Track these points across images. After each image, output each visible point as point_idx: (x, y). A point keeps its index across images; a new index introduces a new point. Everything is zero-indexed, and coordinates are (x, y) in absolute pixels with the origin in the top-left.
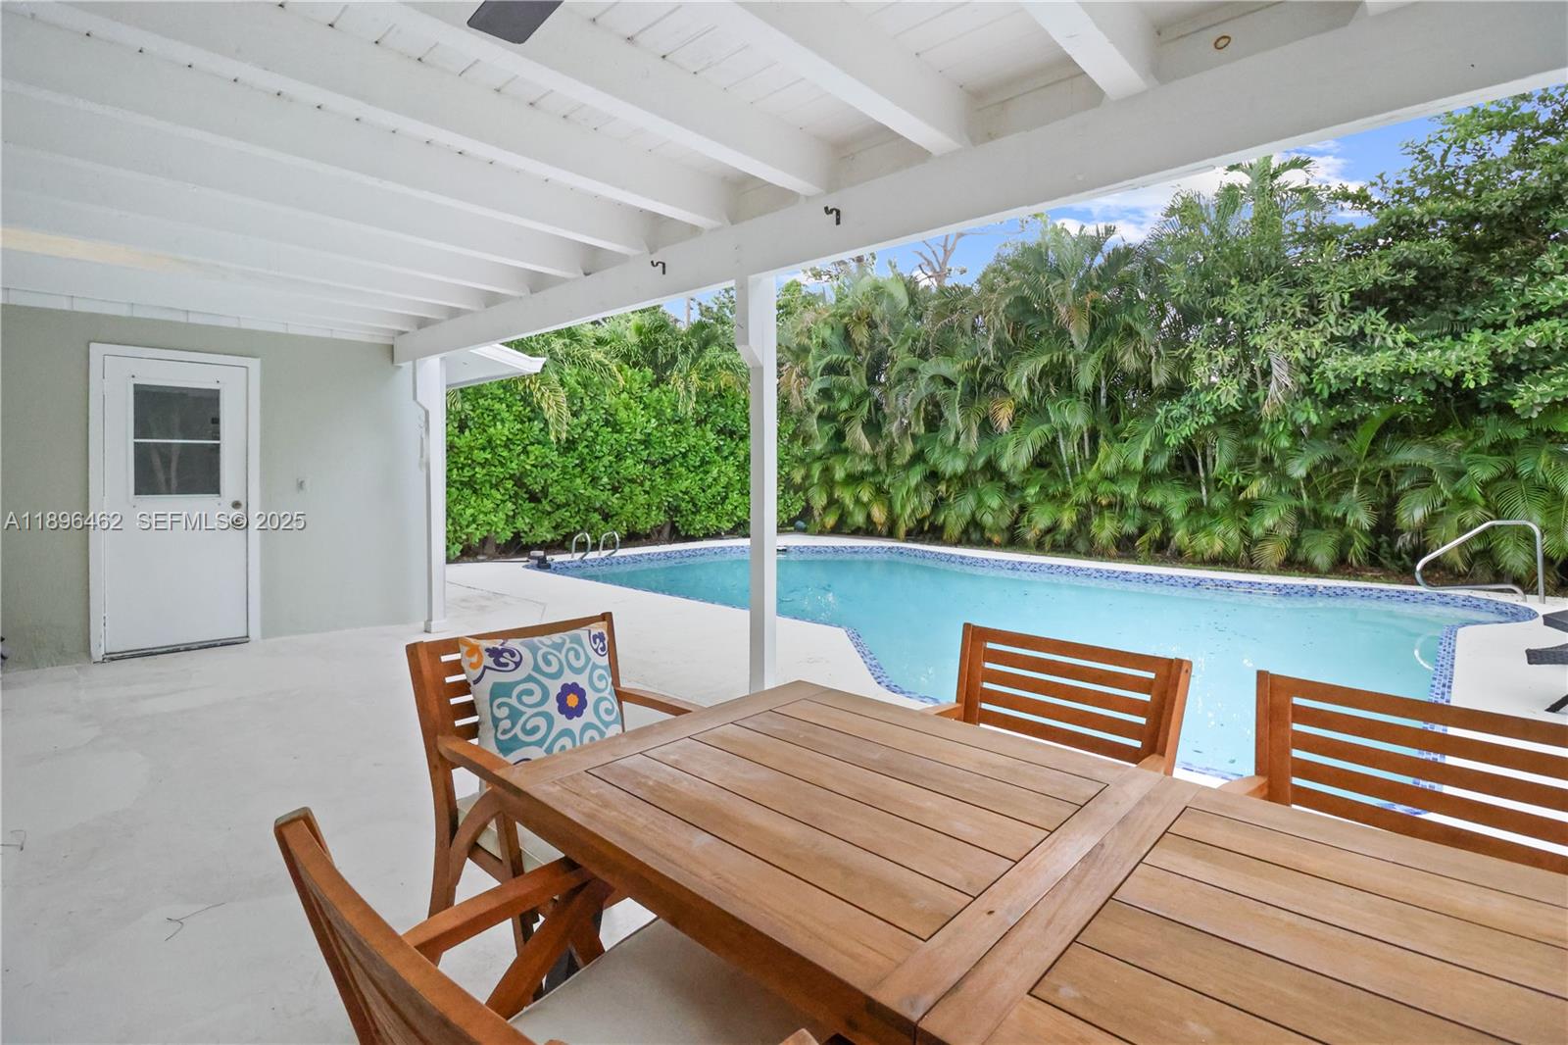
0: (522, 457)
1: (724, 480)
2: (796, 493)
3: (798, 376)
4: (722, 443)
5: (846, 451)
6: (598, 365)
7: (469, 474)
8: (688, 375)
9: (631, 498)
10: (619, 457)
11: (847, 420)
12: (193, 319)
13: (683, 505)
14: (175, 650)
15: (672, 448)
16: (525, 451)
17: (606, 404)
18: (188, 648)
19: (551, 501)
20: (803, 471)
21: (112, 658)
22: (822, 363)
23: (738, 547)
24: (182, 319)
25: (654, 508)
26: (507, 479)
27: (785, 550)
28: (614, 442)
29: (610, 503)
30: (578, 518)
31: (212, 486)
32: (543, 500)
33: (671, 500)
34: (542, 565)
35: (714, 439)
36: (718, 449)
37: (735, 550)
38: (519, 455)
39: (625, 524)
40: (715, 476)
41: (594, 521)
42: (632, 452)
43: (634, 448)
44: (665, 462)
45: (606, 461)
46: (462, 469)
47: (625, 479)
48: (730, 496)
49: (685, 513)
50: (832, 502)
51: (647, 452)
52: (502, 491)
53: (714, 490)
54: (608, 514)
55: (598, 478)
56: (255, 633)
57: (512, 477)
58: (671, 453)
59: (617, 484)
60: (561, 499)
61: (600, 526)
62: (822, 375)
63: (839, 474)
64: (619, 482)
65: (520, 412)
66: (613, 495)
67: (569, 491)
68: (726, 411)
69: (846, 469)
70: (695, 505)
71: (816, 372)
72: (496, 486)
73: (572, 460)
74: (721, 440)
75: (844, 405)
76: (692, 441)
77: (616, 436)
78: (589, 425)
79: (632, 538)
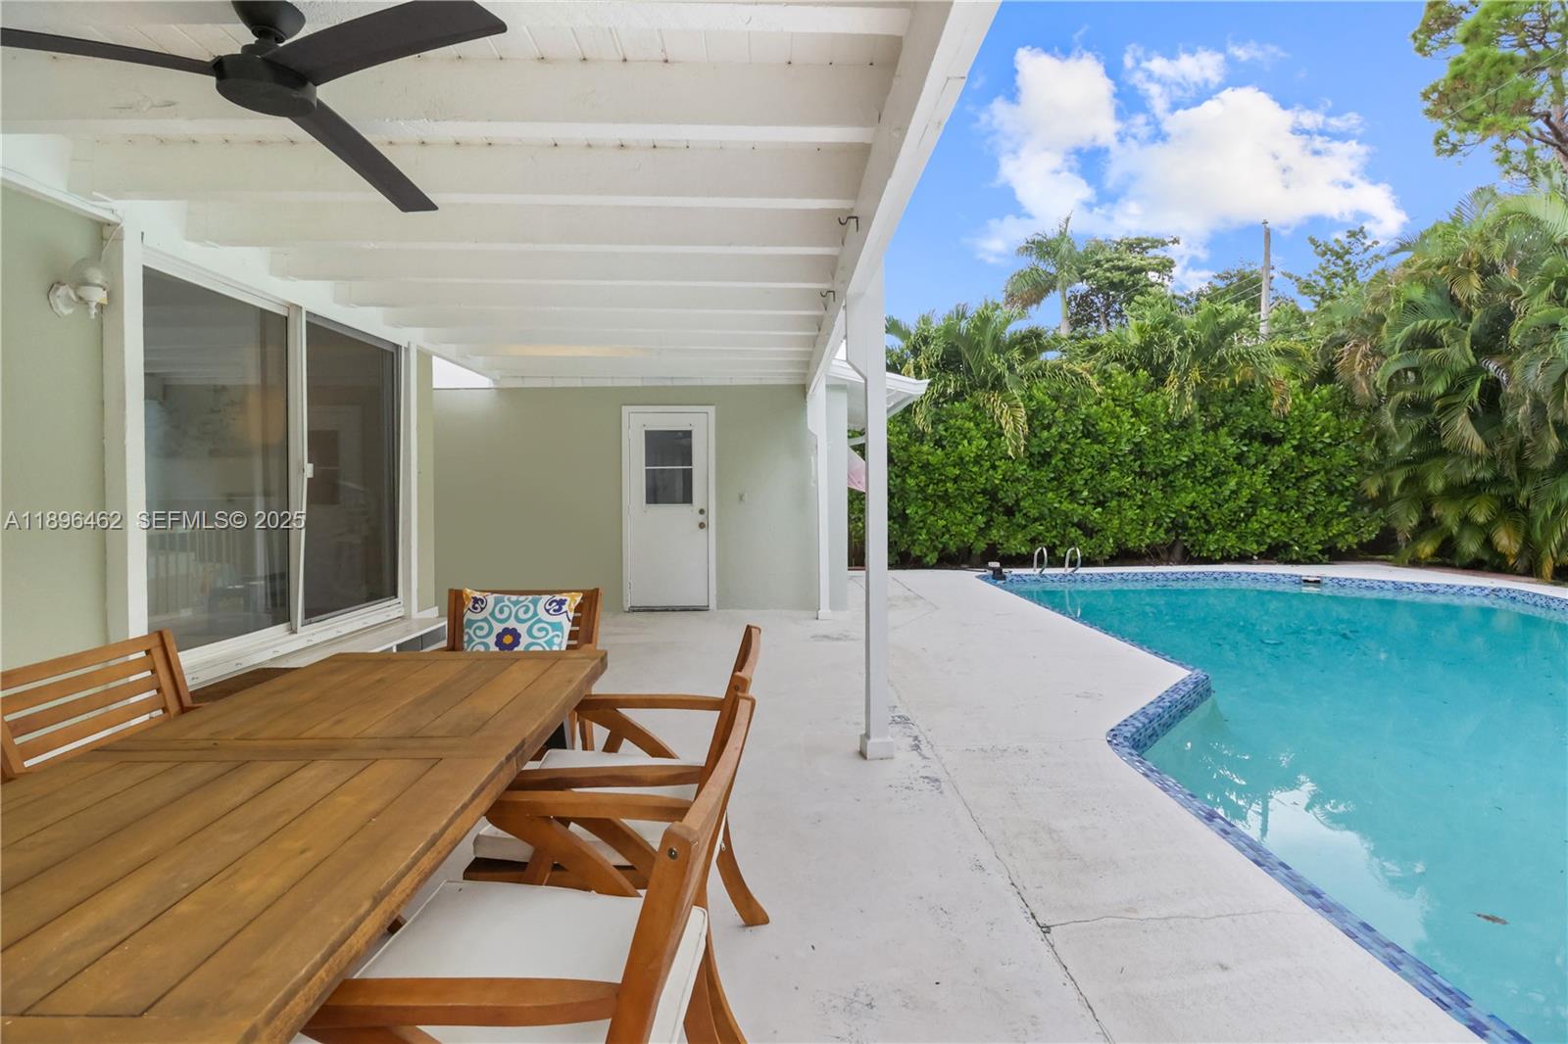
0: (991, 472)
1: (1245, 493)
2: (1372, 510)
3: (1365, 356)
4: (1245, 449)
5: (1443, 453)
6: (1069, 375)
7: (943, 489)
8: (1186, 372)
9: (1119, 513)
10: (1103, 468)
11: (1444, 409)
12: (677, 383)
13: (1191, 522)
14: (666, 609)
15: (1170, 457)
16: (994, 467)
17: (1082, 414)
18: (674, 609)
19: (1024, 515)
20: (1379, 482)
21: (634, 610)
22: (1400, 336)
23: (1248, 574)
24: (669, 383)
25: (1151, 524)
26: (978, 493)
27: (1318, 582)
28: (1095, 454)
29: (1091, 518)
30: (1054, 533)
31: (687, 498)
32: (1017, 513)
33: (1173, 515)
34: (998, 575)
35: (1232, 445)
36: (1240, 458)
37: (1243, 577)
38: (988, 470)
39: (1111, 541)
40: (1234, 488)
41: (1072, 535)
42: (1120, 464)
43: (1121, 459)
44: (1165, 474)
45: (1086, 473)
46: (937, 484)
47: (1111, 492)
48: (1258, 512)
49: (1194, 531)
50: (1427, 524)
51: (1139, 462)
52: (975, 505)
53: (1232, 505)
54: (1092, 529)
55: (1078, 491)
56: (713, 605)
57: (984, 492)
58: (1170, 463)
59: (1101, 498)
60: (1034, 513)
61: (1082, 542)
62: (1401, 351)
63: (1436, 484)
64: (1103, 495)
65: (989, 429)
66: (1095, 509)
67: (1043, 505)
68: (1252, 410)
69: (1446, 477)
70: (1208, 522)
71: (1393, 348)
72: (969, 500)
73: (1045, 474)
74: (1245, 445)
75: (1439, 388)
76: (1199, 448)
77: (1096, 447)
78: (1062, 437)
79: (1124, 556)
